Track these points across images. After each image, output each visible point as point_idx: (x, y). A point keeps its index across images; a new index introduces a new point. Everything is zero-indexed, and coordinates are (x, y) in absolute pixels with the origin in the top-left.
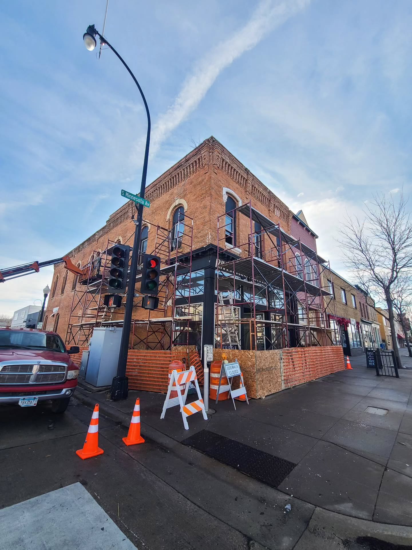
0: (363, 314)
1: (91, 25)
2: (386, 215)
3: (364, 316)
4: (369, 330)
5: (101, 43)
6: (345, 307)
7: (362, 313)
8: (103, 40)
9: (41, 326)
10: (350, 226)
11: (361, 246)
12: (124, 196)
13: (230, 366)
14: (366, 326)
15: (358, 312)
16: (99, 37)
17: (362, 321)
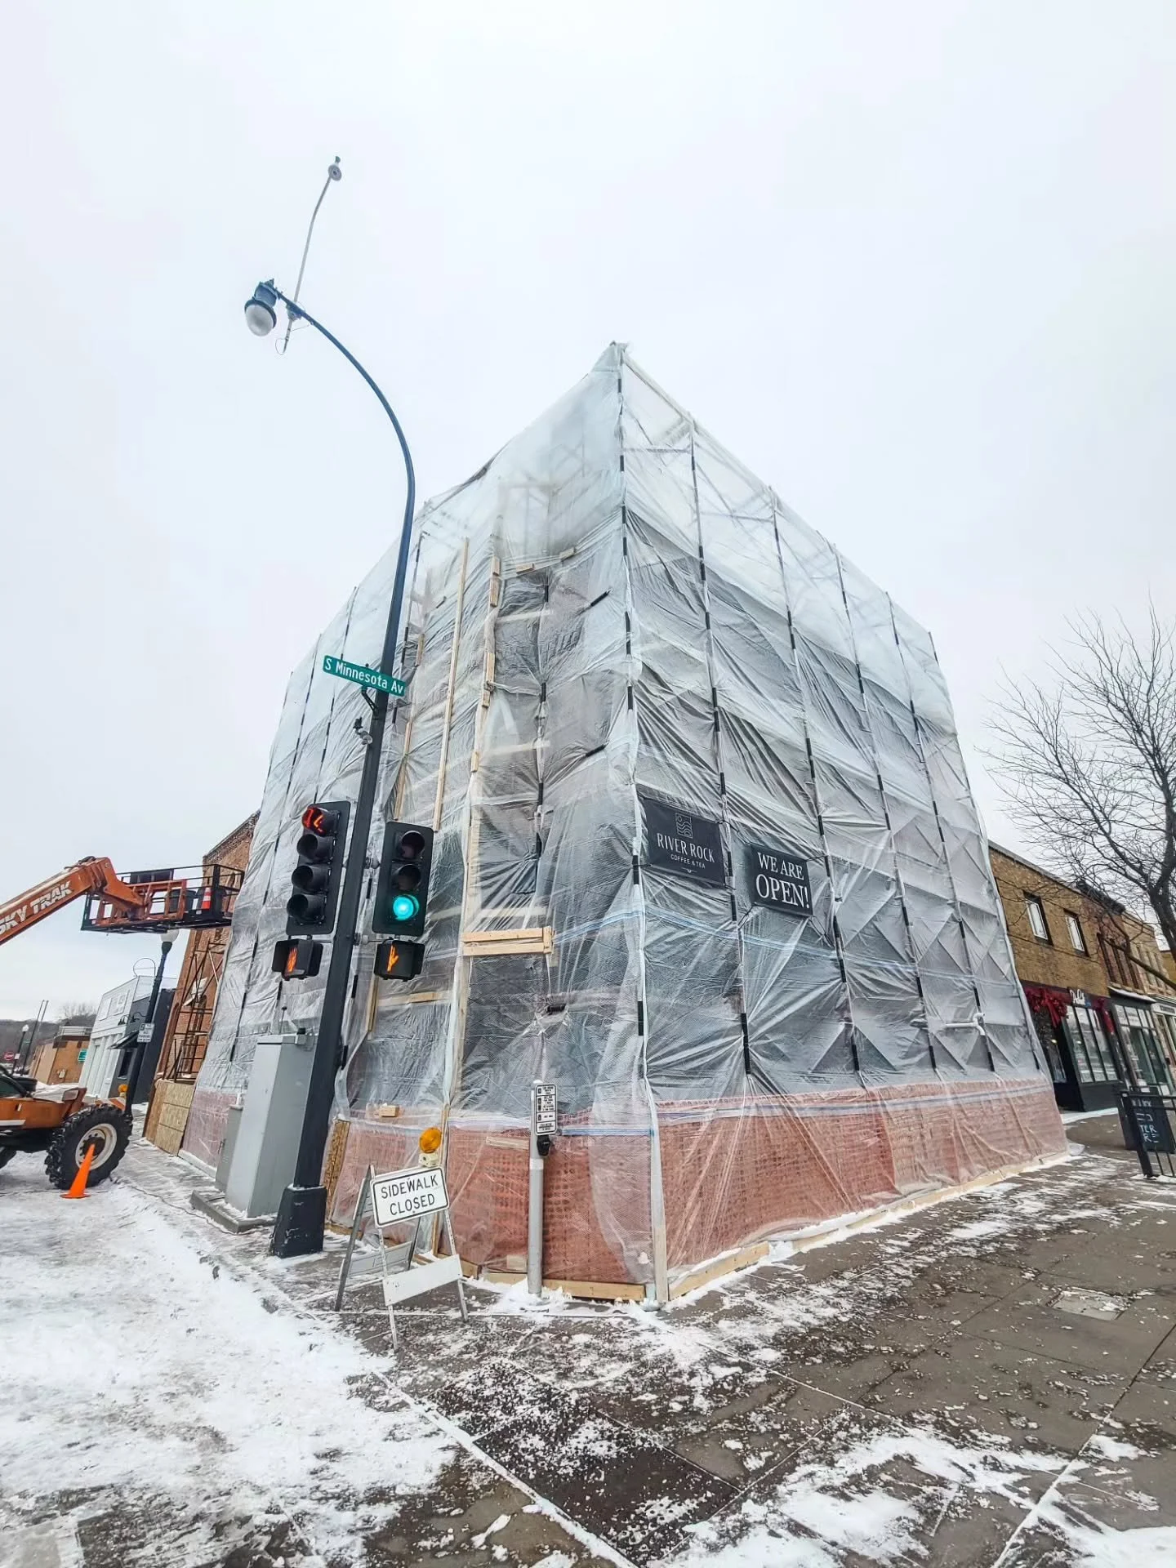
0: (1116, 973)
1: (264, 281)
2: (1115, 672)
3: (1119, 979)
4: (1145, 1024)
5: (292, 319)
6: (1045, 952)
7: (1110, 970)
8: (295, 311)
9: (150, 1033)
10: (1018, 708)
11: (1060, 766)
12: (332, 671)
13: (397, 1182)
14: (1130, 1010)
15: (1096, 966)
16: (285, 304)
17: (1113, 994)
